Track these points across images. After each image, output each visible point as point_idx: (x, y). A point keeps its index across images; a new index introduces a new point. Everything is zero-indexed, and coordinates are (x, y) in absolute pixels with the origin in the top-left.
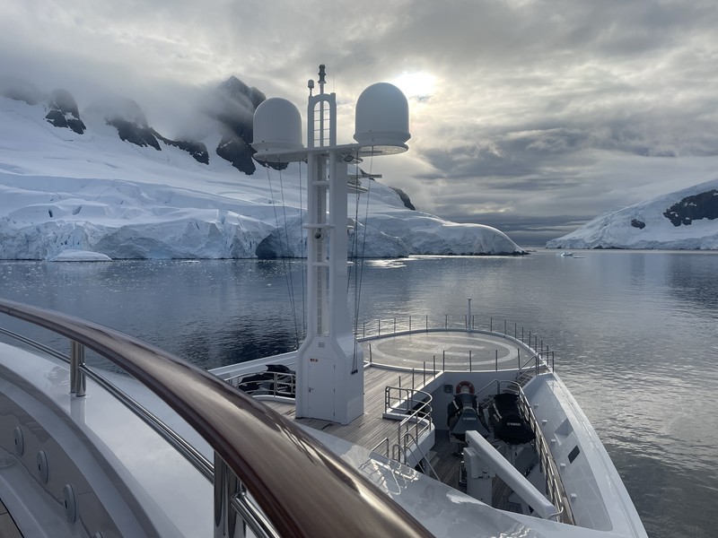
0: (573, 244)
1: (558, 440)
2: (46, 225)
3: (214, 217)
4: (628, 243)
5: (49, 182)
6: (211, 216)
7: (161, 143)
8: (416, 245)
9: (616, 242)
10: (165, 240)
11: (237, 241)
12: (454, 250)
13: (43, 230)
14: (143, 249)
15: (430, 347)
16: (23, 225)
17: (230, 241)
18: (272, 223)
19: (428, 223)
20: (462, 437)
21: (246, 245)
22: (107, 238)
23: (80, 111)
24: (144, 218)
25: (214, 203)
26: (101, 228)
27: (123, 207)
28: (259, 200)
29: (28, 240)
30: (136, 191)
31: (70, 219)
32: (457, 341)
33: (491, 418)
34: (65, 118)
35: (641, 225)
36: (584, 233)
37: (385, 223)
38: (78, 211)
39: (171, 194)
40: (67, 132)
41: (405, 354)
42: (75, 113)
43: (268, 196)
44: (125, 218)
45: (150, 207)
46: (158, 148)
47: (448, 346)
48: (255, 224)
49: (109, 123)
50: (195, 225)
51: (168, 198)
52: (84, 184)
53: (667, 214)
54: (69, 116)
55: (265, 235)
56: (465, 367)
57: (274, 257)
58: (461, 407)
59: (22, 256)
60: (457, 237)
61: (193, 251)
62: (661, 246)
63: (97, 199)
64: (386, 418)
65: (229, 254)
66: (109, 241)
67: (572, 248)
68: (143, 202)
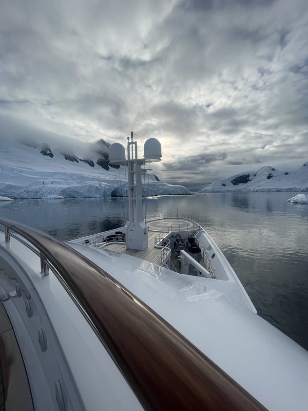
0: (206, 191)
1: (208, 251)
2: (43, 187)
3: (97, 184)
4: (222, 191)
5: (42, 173)
6: (96, 184)
7: (78, 160)
8: (160, 192)
9: (218, 190)
10: (81, 191)
11: (105, 191)
12: (172, 193)
13: (41, 189)
14: (75, 194)
15: (167, 224)
16: (35, 187)
17: (102, 192)
18: (116, 186)
19: (164, 185)
20: (179, 252)
21: (108, 193)
22: (62, 191)
23: (52, 150)
24: (75, 185)
25: (97, 180)
26: (60, 188)
27: (67, 181)
28: (111, 178)
29: (37, 192)
30: (71, 176)
31: (50, 185)
32: (174, 222)
33: (187, 246)
34: (47, 152)
35: (225, 185)
36: (209, 188)
37: (151, 185)
38: (53, 183)
39: (83, 177)
40: (48, 157)
41: (159, 226)
42: (50, 151)
43: (114, 177)
44: (68, 184)
45: (76, 181)
46: (78, 162)
47: (172, 223)
48: (110, 186)
49: (61, 154)
50: (91, 186)
51: (82, 178)
52: (54, 174)
53: (232, 182)
54: (48, 152)
55: (113, 189)
56: (178, 230)
57: (116, 196)
58: (178, 243)
59: (35, 197)
60: (173, 189)
61: (91, 195)
62: (230, 191)
63: (58, 179)
64: (155, 248)
65: (102, 196)
66: (63, 192)
67: (205, 192)
68: (74, 179)
